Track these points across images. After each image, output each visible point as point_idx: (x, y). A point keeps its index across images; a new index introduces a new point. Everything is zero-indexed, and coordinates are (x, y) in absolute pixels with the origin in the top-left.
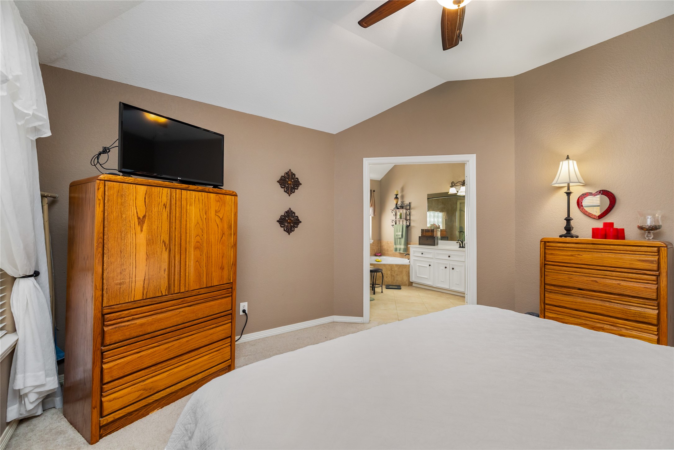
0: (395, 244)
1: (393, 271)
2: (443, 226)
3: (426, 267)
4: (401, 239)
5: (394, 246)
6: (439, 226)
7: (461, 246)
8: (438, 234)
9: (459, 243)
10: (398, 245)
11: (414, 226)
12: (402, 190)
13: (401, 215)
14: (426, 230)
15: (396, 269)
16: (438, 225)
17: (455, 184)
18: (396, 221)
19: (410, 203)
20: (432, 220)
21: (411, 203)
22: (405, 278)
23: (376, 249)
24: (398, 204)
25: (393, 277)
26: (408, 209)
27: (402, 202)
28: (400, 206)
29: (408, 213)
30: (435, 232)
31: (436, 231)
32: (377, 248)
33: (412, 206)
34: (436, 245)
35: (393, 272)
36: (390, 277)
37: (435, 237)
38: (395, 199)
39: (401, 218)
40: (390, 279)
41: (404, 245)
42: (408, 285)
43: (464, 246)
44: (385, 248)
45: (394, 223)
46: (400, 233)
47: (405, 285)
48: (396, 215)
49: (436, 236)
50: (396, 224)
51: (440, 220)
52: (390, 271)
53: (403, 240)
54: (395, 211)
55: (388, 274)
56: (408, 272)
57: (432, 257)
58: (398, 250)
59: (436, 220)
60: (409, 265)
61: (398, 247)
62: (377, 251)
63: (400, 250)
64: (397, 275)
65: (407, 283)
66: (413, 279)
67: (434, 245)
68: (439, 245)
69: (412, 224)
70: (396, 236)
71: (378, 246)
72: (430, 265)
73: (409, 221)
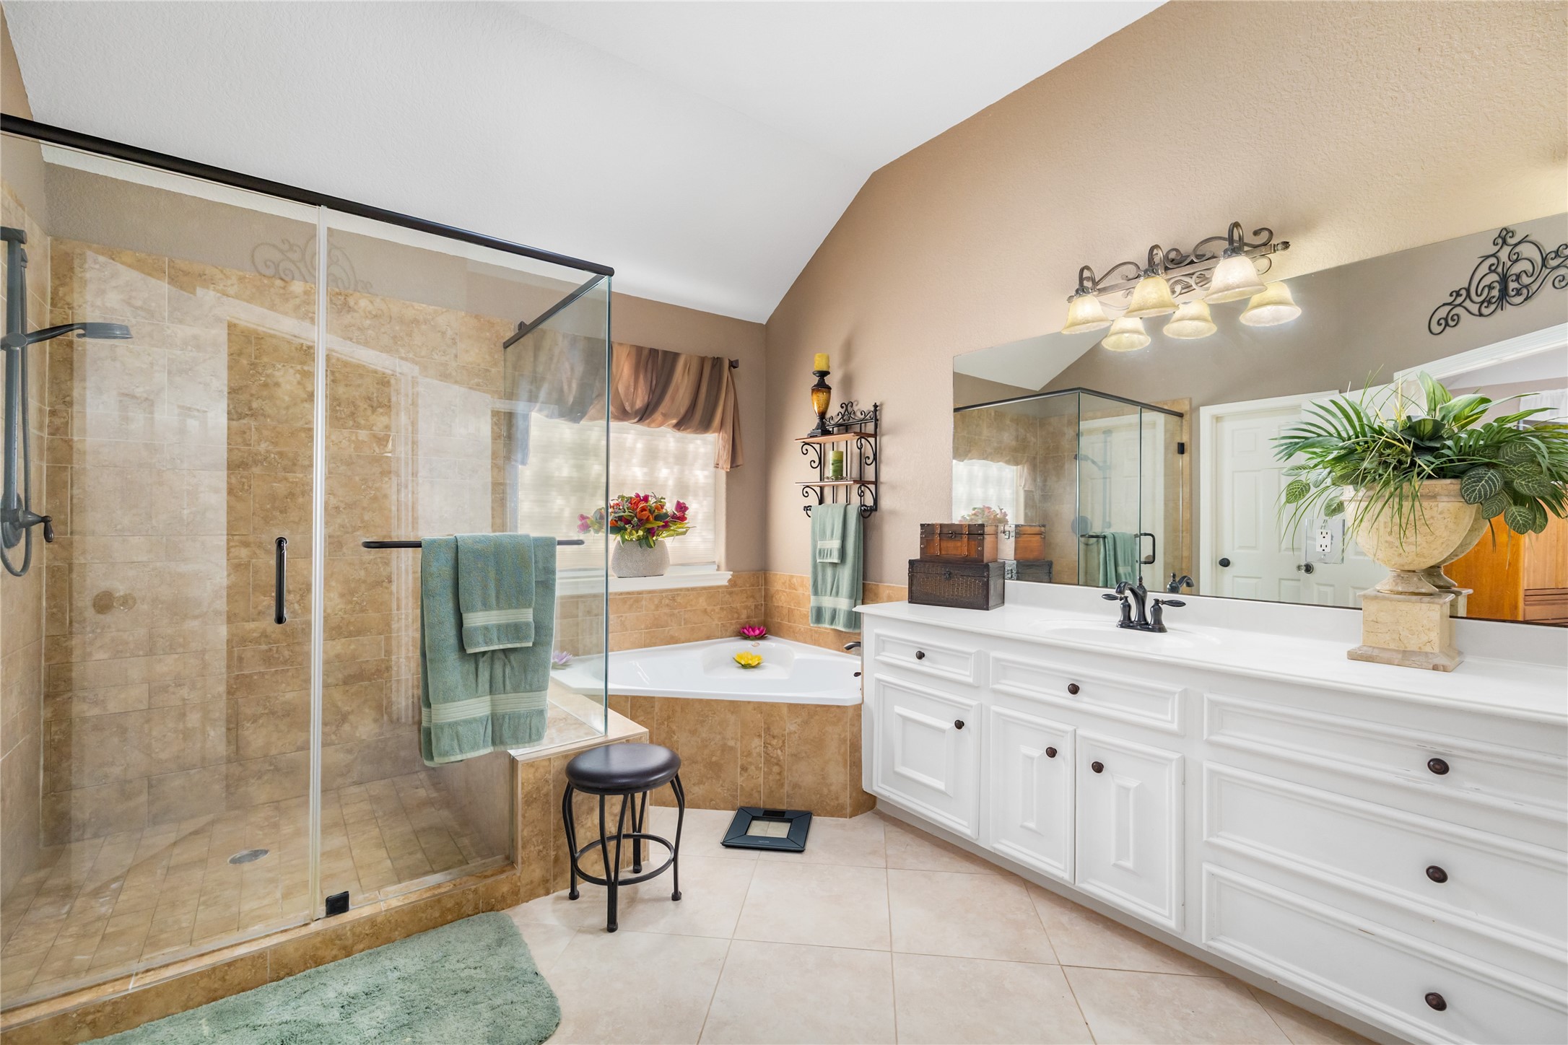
0: (816, 593)
1: (774, 737)
2: (1017, 517)
3: (943, 731)
4: (839, 569)
5: (812, 598)
6: (1005, 515)
7: (1134, 615)
8: (1001, 546)
9: (1118, 603)
10: (825, 595)
11: (893, 513)
12: (848, 351)
13: (841, 461)
14: (945, 531)
15: (793, 728)
16: (998, 511)
17: (1095, 283)
18: (822, 488)
19: (876, 406)
20: (979, 492)
21: (881, 405)
22: (838, 777)
23: (747, 607)
24: (828, 416)
25: (776, 769)
26: (868, 432)
27: (848, 406)
28: (839, 425)
29: (870, 453)
30: (988, 540)
31: (996, 534)
32: (751, 603)
33: (887, 418)
34: (997, 606)
35: (774, 742)
36: (758, 768)
37: (987, 566)
38: (813, 390)
39: (838, 474)
40: (761, 780)
41: (851, 597)
42: (849, 810)
43: (1149, 618)
44: (780, 604)
45: (813, 500)
46: (835, 544)
47: (837, 812)
48: (821, 463)
49: (995, 561)
50: (821, 502)
51: (1008, 493)
52: (760, 736)
53: (846, 574)
54: (817, 447)
55: (749, 754)
56: (852, 744)
57: (970, 680)
58: (827, 616)
59: (992, 492)
60: (858, 708)
61: (828, 602)
62: (748, 617)
63: (833, 619)
64: (796, 757)
65: (846, 799)
66: (876, 783)
67: (985, 606)
68: (1005, 604)
69: (886, 503)
70: (818, 552)
71: (753, 597)
72: (959, 725)
73: (872, 487)
